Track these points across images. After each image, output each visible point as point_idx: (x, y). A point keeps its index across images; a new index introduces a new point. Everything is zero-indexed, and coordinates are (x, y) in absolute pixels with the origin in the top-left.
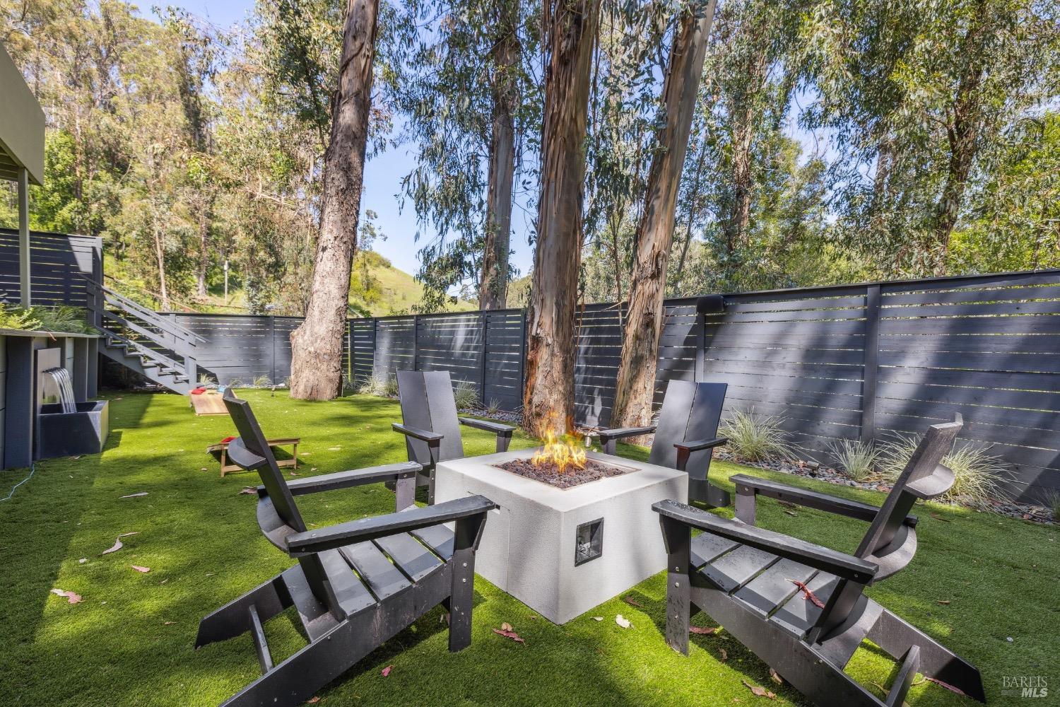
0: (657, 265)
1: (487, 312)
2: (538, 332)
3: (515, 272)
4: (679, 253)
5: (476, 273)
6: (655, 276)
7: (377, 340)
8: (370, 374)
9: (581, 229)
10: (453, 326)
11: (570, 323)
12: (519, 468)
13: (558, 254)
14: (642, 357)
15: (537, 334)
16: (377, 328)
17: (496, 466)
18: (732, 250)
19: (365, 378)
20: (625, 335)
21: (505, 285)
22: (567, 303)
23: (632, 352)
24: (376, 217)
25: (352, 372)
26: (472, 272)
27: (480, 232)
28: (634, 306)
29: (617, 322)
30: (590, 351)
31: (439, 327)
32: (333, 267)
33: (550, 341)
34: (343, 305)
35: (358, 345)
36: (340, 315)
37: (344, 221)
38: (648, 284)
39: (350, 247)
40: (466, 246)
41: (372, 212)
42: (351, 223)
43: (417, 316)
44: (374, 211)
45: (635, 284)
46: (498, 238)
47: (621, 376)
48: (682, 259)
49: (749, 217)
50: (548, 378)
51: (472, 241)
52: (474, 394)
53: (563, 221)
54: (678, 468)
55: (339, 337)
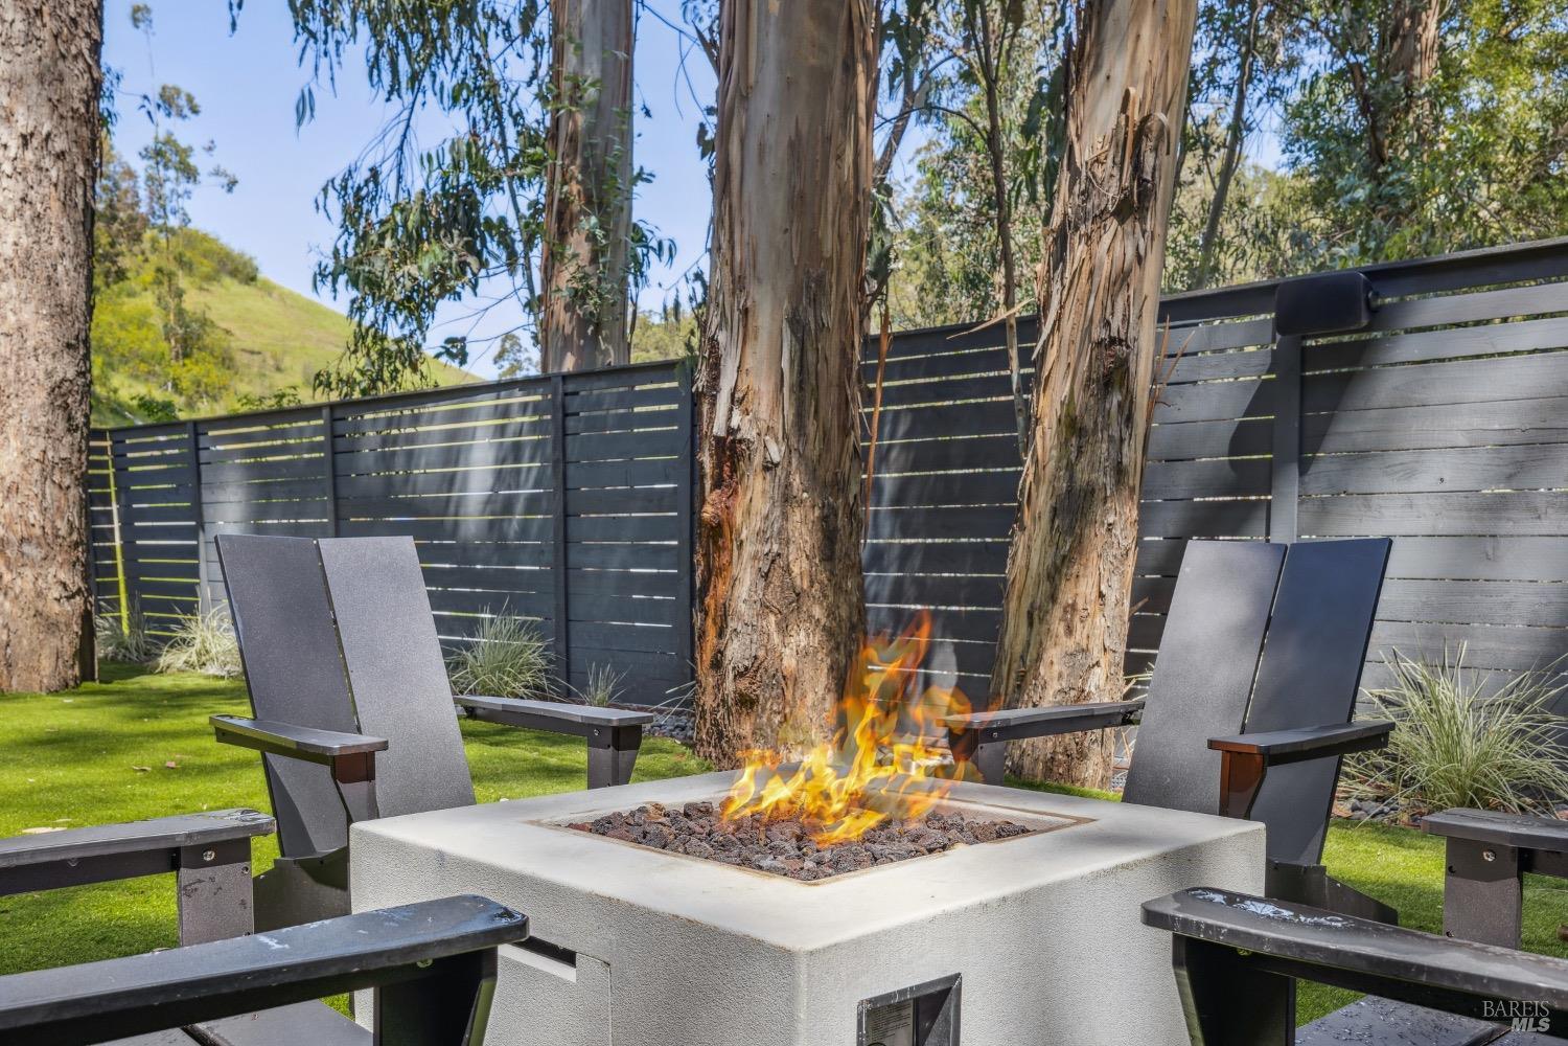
0: (1138, 167)
1: (565, 377)
2: (734, 423)
3: (659, 251)
4: (1204, 188)
5: (527, 257)
6: (1131, 208)
7: (206, 496)
8: (190, 608)
9: (871, 61)
10: (452, 435)
11: (841, 387)
12: (652, 829)
13: (794, 147)
14: (1090, 492)
15: (731, 431)
16: (204, 456)
17: (571, 826)
18: (1382, 161)
19: (177, 622)
20: (1032, 421)
21: (623, 292)
22: (830, 318)
23: (1055, 477)
24: (195, 111)
25: (131, 607)
26: (512, 255)
27: (534, 113)
28: (1059, 318)
29: (1003, 385)
30: (913, 492)
31: (411, 439)
32: (25, 241)
33: (776, 453)
34: (71, 374)
35: (144, 515)
36: (66, 407)
37: (50, 76)
38: (1107, 239)
39: (80, 171)
40: (485, 161)
41: (178, 92)
42: (77, 86)
43: (332, 407)
44: (185, 88)
45: (1061, 241)
46: (591, 130)
47: (1020, 560)
48: (1217, 208)
49: (1442, 48)
50: (775, 579)
51: (504, 147)
52: (533, 652)
53: (808, 26)
54: (1225, 810)
55: (67, 481)
